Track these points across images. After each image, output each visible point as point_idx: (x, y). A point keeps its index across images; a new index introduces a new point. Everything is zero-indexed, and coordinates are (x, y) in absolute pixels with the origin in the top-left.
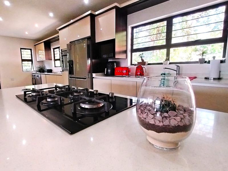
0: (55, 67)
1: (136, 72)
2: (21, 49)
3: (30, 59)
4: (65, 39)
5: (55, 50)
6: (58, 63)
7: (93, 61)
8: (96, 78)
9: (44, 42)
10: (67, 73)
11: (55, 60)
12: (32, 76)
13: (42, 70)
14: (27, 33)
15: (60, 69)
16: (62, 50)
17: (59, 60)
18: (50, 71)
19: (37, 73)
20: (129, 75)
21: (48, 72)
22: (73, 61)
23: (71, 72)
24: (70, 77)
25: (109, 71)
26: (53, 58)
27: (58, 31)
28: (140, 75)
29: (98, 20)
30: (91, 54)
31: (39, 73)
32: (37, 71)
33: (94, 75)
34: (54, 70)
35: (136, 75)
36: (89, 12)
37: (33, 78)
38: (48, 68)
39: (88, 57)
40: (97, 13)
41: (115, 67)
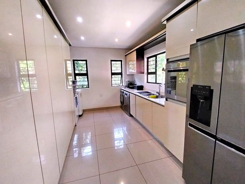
0: (148, 82)
2: (112, 61)
3: (120, 72)
4: (192, 30)
9: (137, 50)
11: (149, 73)
12: (121, 92)
13: (131, 85)
14: (117, 40)
16: (170, 60)
18: (141, 88)
19: (126, 89)
22: (212, 91)
24: (190, 125)
26: (146, 71)
27: (165, 22)
32: (126, 86)
34: (146, 86)
37: (121, 95)
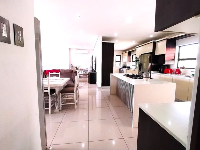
0: (132, 65)
1: (176, 72)
2: (116, 56)
3: (120, 61)
5: (133, 56)
6: (134, 63)
7: (153, 64)
8: (153, 73)
9: (128, 52)
10: (138, 69)
11: (133, 61)
13: (125, 67)
15: (135, 67)
16: (137, 58)
17: (135, 61)
18: (129, 67)
19: (122, 68)
20: (172, 73)
21: (128, 68)
22: (142, 64)
23: (140, 69)
24: (139, 72)
25: (162, 70)
27: (136, 48)
28: (178, 74)
29: (157, 44)
30: (151, 61)
31: (123, 68)
33: (152, 72)
34: (131, 67)
35: (176, 73)
36: (153, 41)
37: (120, 70)
38: (128, 66)
39: (150, 63)
40: (157, 41)
41: (166, 68)
